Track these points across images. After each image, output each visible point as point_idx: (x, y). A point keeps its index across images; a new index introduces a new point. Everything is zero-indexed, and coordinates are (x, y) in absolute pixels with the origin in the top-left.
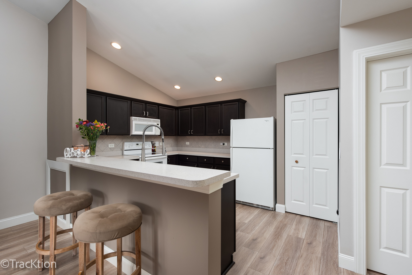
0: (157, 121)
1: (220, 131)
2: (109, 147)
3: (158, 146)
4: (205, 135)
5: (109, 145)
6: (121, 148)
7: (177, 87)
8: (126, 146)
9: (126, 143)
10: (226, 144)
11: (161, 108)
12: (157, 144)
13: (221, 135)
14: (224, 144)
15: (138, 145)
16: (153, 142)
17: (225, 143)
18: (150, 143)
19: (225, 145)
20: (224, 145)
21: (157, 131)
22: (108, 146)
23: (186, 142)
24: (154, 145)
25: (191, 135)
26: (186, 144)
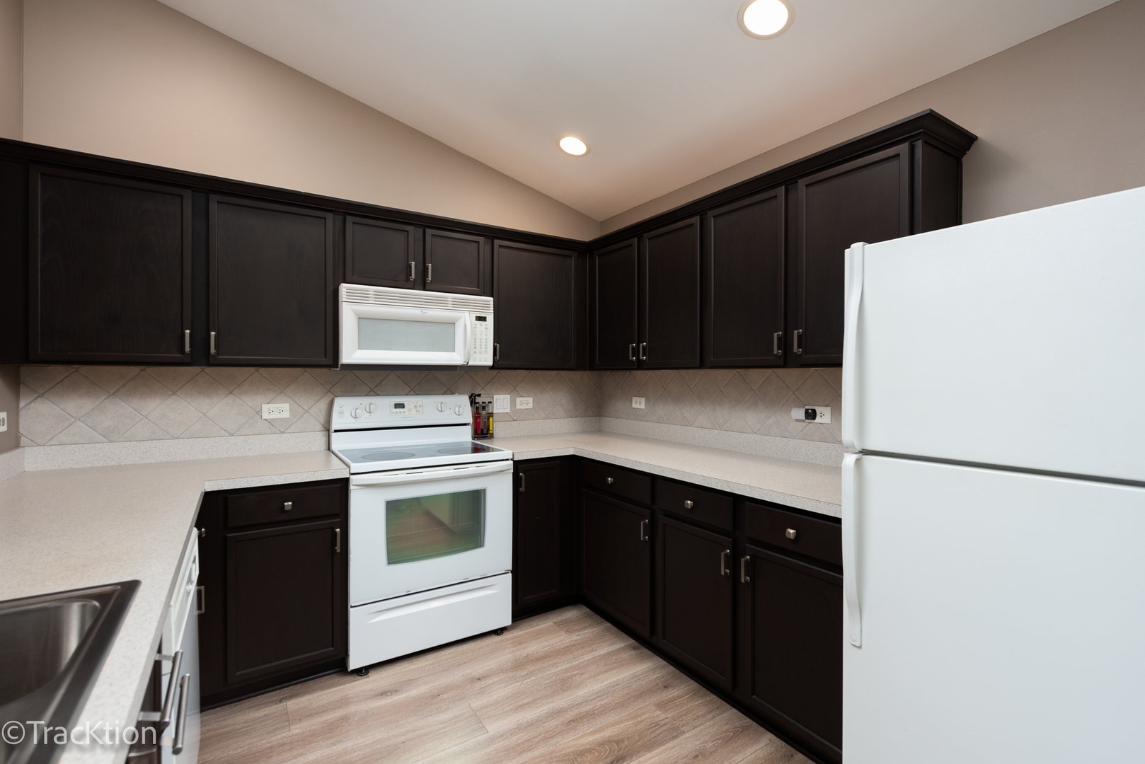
0: (475, 305)
1: (785, 343)
2: (265, 415)
3: (508, 411)
4: (702, 363)
5: (265, 407)
6: (322, 418)
7: (573, 145)
8: (341, 413)
9: (340, 403)
10: (824, 416)
11: (502, 250)
12: (501, 403)
13: (787, 361)
14: (811, 415)
15: (401, 410)
16: (479, 395)
17: (818, 410)
18: (464, 400)
19: (818, 420)
20: (814, 418)
21: (478, 350)
22: (259, 413)
23: (634, 399)
24: (484, 408)
25: (640, 366)
26: (634, 406)
